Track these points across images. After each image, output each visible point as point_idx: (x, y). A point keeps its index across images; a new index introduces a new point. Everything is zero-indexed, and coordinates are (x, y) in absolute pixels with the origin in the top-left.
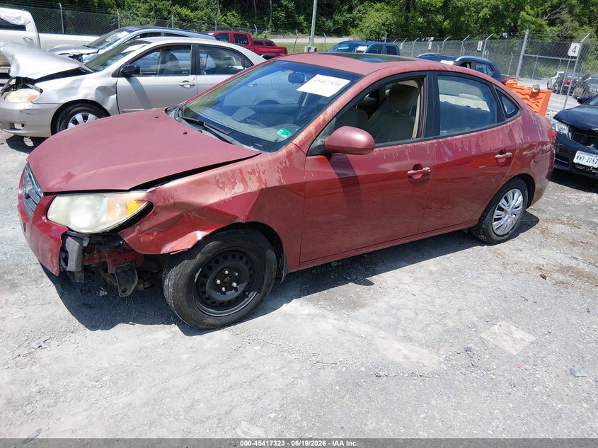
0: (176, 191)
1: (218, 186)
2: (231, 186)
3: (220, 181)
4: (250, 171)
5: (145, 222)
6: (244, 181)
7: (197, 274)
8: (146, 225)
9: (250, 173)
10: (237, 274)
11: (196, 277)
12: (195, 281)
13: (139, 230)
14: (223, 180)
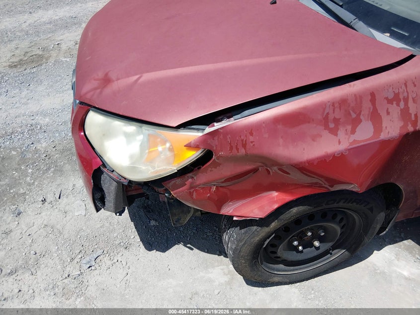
0: (251, 134)
1: (326, 127)
2: (349, 128)
3: (331, 117)
4: (391, 96)
5: (200, 174)
6: (375, 118)
7: (268, 241)
8: (202, 178)
9: (390, 101)
10: (323, 234)
11: (266, 243)
12: (264, 246)
13: (191, 183)
14: (338, 114)
